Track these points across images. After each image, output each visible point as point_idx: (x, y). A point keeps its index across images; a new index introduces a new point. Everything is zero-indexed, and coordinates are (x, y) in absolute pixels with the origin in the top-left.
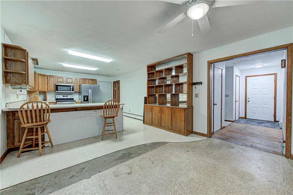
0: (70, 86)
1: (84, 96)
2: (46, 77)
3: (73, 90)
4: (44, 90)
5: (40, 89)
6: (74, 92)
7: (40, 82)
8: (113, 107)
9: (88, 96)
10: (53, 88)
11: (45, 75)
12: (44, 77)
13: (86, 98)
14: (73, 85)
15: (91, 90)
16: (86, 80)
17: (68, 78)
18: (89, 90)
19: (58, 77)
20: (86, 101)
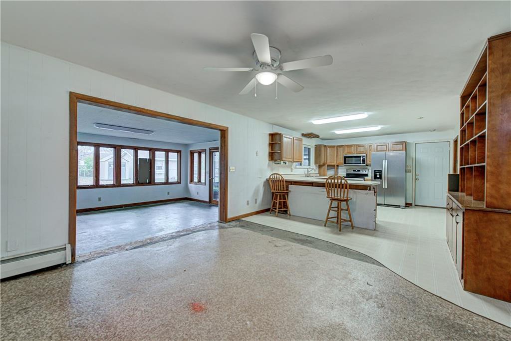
0: (360, 157)
1: (375, 171)
2: (335, 148)
3: (364, 163)
4: (332, 164)
5: (329, 163)
6: (365, 165)
7: (328, 154)
8: (337, 187)
9: (381, 171)
10: (342, 160)
11: (334, 147)
12: (333, 149)
13: (379, 174)
14: (365, 155)
15: (386, 161)
16: (386, 145)
17: (359, 146)
18: (384, 161)
19: (348, 146)
20: (378, 178)
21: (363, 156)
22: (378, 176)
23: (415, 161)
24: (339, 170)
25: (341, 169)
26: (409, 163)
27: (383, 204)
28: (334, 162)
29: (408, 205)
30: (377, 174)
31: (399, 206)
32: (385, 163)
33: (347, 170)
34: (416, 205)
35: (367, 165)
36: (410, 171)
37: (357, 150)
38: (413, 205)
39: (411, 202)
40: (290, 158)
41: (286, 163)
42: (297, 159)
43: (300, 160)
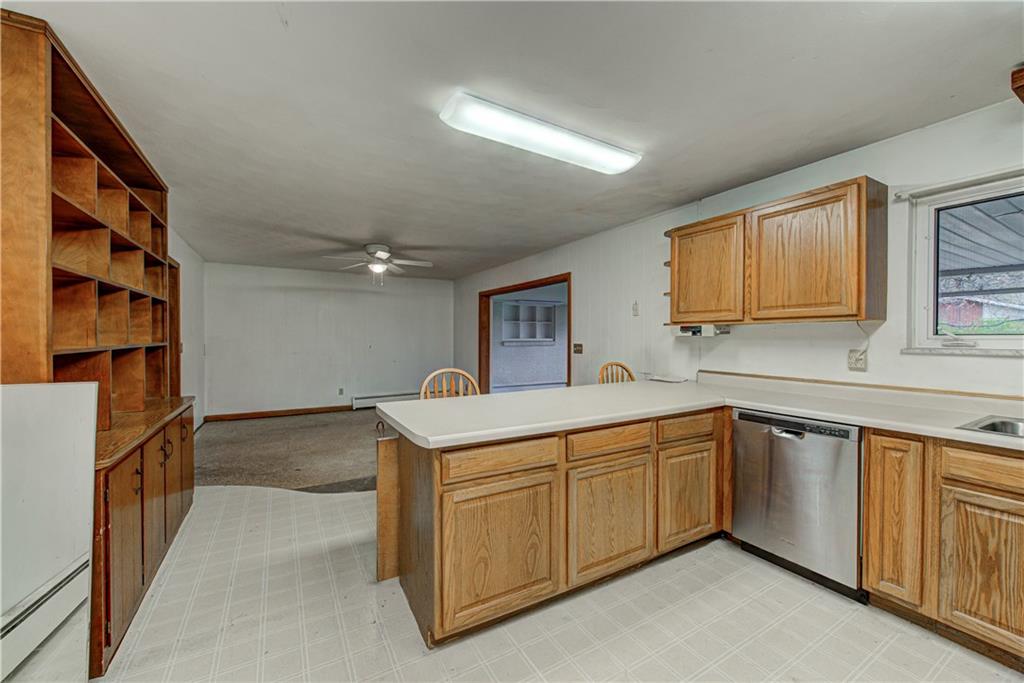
40: (725, 310)
41: (700, 331)
42: (784, 307)
43: (829, 304)
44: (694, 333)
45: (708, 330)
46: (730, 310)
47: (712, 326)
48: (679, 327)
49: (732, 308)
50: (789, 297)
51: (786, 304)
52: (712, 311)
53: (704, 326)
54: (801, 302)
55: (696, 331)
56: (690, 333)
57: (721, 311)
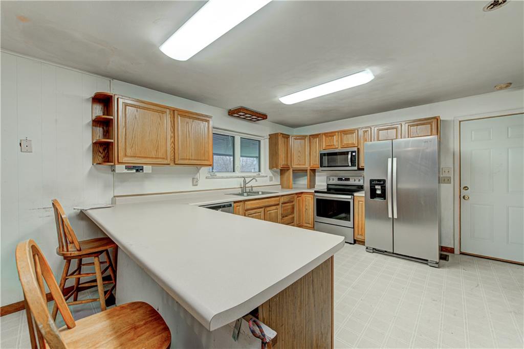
1: (372, 181)
2: (307, 139)
4: (302, 167)
7: (295, 151)
9: (384, 181)
10: (317, 160)
11: (303, 137)
12: (303, 141)
13: (380, 187)
14: (356, 149)
15: (395, 159)
16: (396, 128)
17: (345, 132)
18: (390, 160)
19: (326, 134)
20: (379, 196)
21: (352, 152)
22: (379, 192)
23: (459, 159)
24: (317, 178)
25: (319, 176)
26: (447, 163)
27: (389, 253)
28: (304, 165)
29: (445, 254)
30: (377, 187)
31: (424, 261)
32: (392, 165)
33: (328, 178)
34: (462, 253)
35: (359, 169)
36: (448, 180)
37: (342, 142)
38: (457, 251)
39: (451, 246)
40: (160, 158)
41: (142, 169)
42: (189, 159)
43: (204, 160)
44: (137, 170)
45: (147, 169)
46: (164, 158)
47: (150, 167)
48: (124, 166)
49: (165, 158)
50: (192, 156)
51: (191, 158)
52: (152, 158)
53: (145, 167)
54: (196, 158)
55: (139, 169)
56: (134, 171)
57: (158, 158)
